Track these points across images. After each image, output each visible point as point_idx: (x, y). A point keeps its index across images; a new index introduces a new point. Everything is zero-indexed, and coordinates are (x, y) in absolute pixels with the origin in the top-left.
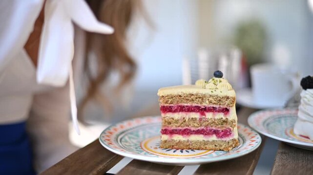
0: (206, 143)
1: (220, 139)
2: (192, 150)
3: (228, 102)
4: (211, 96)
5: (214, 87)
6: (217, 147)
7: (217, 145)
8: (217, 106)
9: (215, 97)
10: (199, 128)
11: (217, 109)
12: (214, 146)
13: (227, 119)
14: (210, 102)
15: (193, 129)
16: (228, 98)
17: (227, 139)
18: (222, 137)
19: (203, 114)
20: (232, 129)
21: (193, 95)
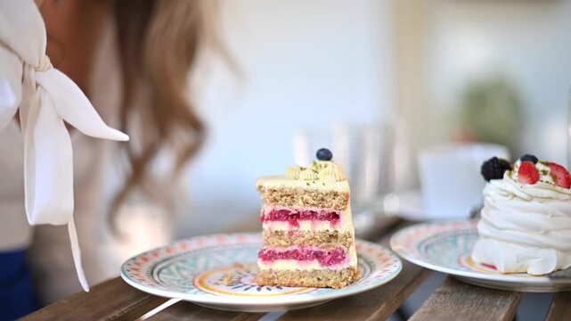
0: (301, 275)
1: (326, 268)
2: (278, 287)
3: (335, 202)
4: (306, 191)
5: (314, 175)
6: (322, 282)
7: (321, 278)
8: (318, 210)
9: (313, 194)
10: (290, 249)
11: (319, 215)
12: (315, 279)
13: (336, 231)
14: (306, 203)
15: (279, 250)
16: (336, 195)
17: (339, 267)
18: (329, 264)
19: (294, 223)
20: (345, 249)
21: (275, 191)
